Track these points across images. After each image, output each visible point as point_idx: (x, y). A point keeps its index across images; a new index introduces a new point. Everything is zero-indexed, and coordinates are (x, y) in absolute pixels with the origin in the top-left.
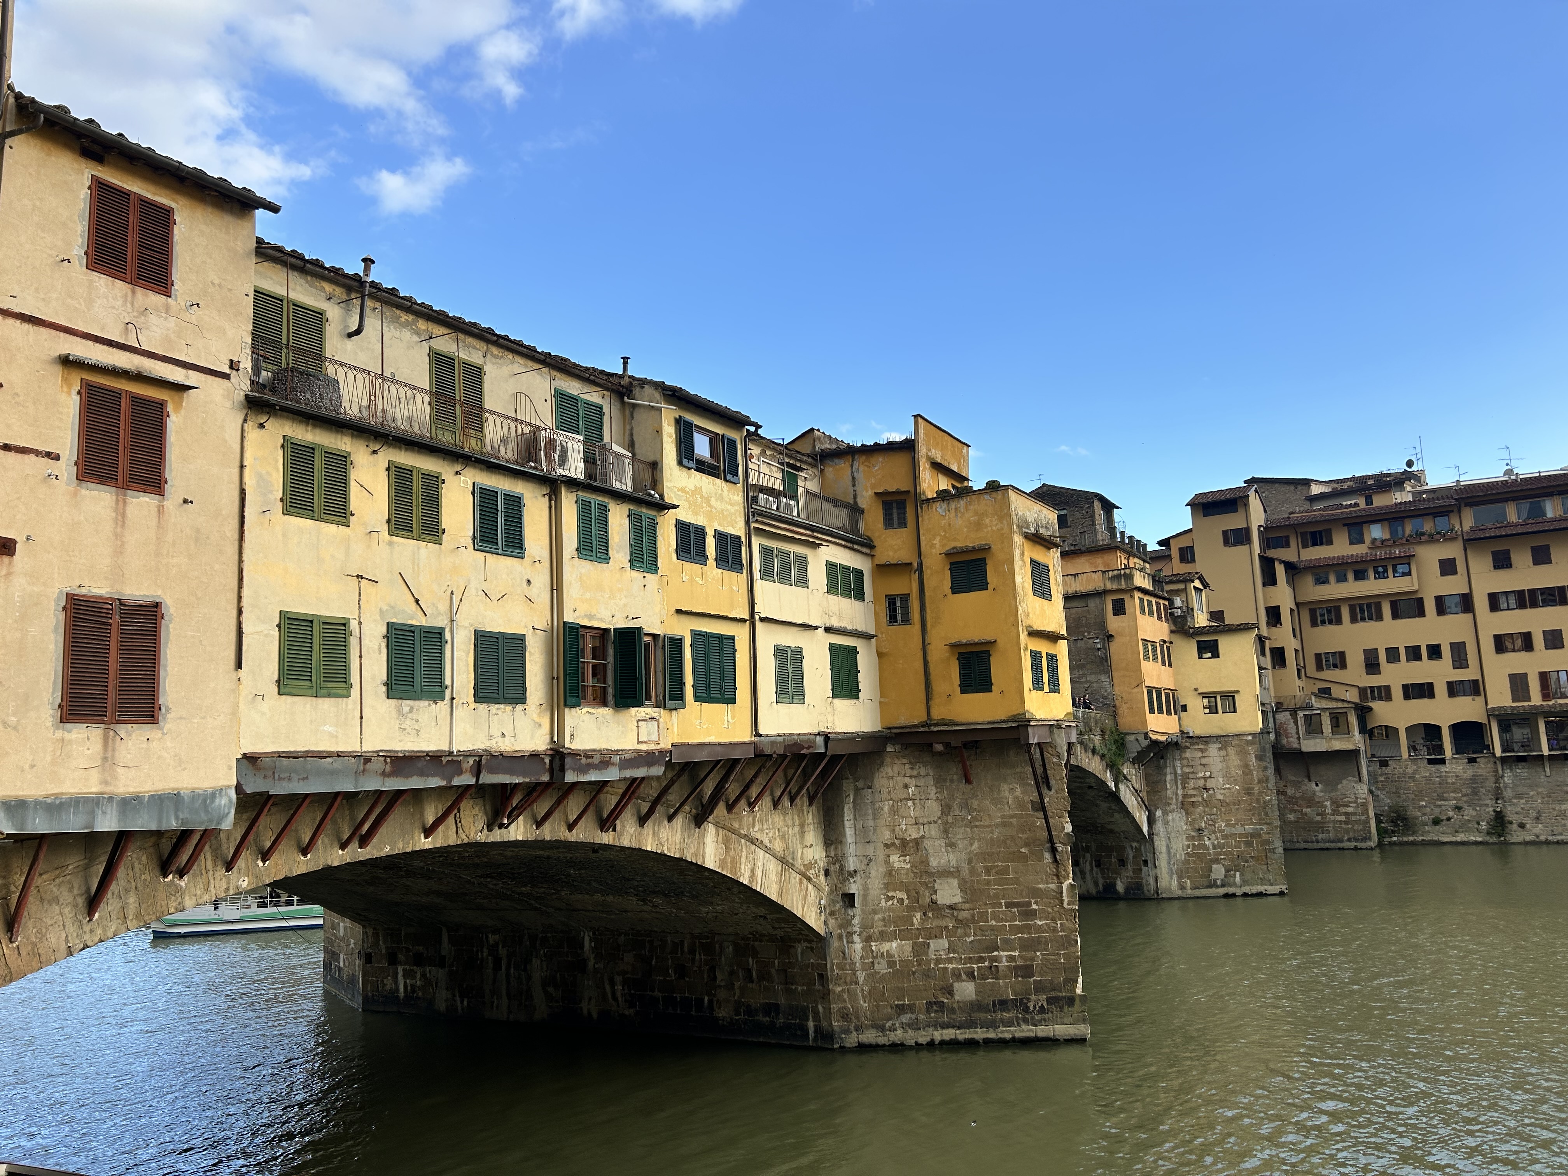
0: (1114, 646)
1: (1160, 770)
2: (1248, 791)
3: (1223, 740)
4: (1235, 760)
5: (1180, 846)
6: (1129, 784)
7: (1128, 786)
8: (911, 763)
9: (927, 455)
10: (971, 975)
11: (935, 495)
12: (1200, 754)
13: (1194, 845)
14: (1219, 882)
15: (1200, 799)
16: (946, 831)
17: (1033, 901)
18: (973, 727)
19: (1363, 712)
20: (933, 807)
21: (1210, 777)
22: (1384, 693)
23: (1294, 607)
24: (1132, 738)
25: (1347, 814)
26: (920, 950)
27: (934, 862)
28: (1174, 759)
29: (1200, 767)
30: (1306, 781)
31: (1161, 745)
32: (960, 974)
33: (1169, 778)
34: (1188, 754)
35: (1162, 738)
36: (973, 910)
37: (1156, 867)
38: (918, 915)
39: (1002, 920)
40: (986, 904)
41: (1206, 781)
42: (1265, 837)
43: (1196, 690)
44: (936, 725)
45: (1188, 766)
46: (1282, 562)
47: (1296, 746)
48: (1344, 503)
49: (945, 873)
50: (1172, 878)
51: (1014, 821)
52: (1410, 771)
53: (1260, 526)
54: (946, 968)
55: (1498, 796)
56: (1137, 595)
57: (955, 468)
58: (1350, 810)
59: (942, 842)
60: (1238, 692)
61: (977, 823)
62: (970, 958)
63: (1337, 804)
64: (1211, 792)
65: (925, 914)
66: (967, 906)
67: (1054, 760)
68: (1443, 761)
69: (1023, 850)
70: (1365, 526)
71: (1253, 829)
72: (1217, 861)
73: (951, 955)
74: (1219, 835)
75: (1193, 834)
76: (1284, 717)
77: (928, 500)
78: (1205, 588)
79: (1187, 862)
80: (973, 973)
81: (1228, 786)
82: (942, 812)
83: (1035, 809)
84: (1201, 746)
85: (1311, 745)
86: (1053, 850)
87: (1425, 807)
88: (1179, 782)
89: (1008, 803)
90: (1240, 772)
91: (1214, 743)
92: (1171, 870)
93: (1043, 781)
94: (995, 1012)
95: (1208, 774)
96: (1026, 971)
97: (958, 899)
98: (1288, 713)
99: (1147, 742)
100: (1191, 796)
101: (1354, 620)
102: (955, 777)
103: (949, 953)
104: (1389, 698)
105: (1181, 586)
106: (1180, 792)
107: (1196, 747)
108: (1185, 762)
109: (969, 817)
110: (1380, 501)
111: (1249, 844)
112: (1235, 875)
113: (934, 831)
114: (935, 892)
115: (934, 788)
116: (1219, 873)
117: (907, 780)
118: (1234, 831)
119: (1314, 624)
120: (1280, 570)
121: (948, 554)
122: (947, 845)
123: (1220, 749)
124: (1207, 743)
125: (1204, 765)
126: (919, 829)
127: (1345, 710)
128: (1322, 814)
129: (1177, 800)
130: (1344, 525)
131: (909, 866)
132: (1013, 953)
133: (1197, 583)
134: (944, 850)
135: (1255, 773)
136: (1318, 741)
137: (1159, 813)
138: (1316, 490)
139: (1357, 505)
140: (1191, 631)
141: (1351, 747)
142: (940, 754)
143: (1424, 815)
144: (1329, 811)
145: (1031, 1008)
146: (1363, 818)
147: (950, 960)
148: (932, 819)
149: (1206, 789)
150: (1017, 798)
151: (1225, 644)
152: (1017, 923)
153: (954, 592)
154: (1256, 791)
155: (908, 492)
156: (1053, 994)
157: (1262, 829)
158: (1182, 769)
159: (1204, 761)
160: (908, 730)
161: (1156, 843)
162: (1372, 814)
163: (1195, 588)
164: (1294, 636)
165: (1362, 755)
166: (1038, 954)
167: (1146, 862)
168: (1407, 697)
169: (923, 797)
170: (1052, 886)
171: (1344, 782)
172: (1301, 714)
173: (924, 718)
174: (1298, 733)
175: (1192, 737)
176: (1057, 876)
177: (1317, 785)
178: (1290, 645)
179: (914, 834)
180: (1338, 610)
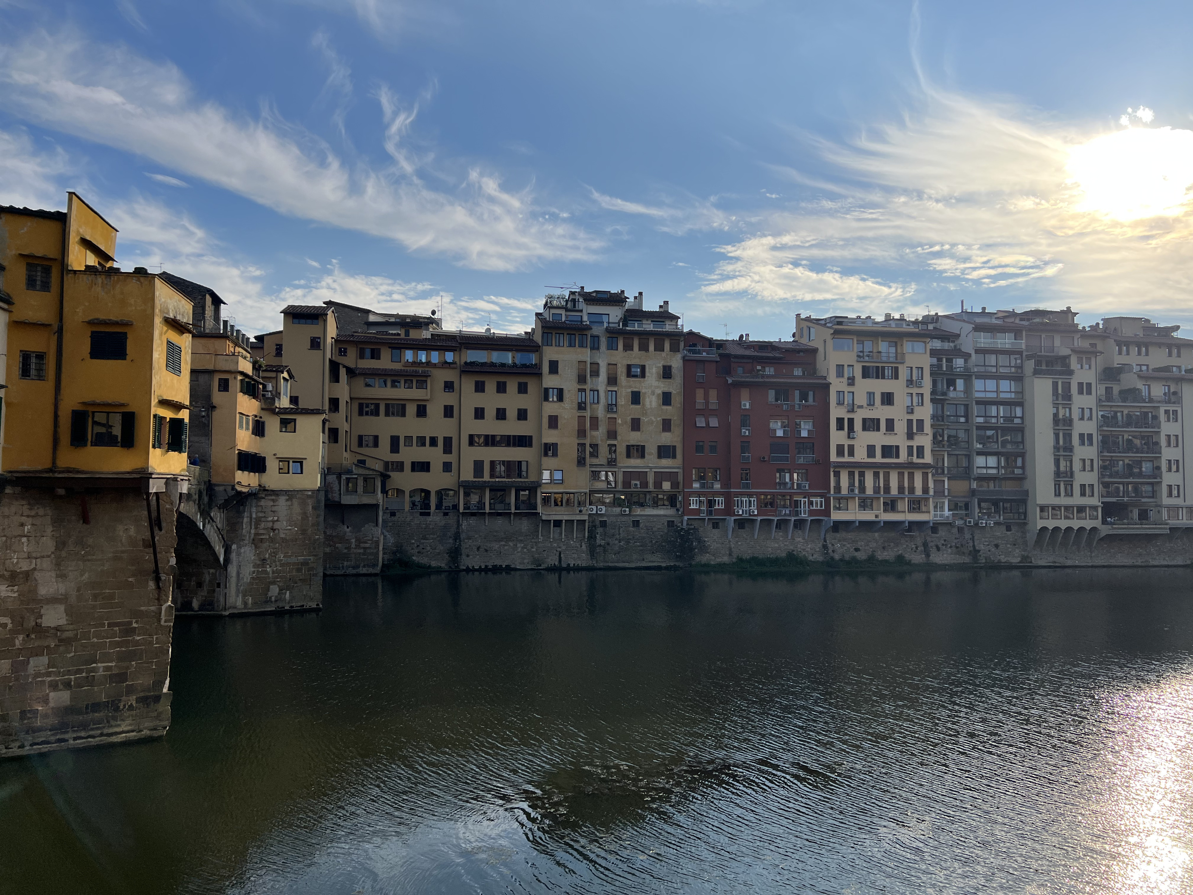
0: (216, 415)
1: (240, 514)
2: (304, 531)
3: (290, 494)
4: (297, 508)
5: (248, 572)
6: (214, 524)
7: (212, 526)
8: (29, 504)
9: (78, 232)
10: (67, 685)
11: (83, 268)
12: (272, 503)
13: (258, 571)
14: (273, 599)
15: (268, 537)
16: (58, 565)
17: (134, 621)
18: (98, 476)
19: (385, 477)
20: (48, 544)
21: (277, 521)
22: (399, 466)
23: (349, 401)
24: (221, 488)
25: (365, 548)
26: (19, 667)
27: (43, 591)
28: (251, 506)
29: (271, 513)
30: (341, 524)
31: (243, 495)
32: (57, 685)
33: (245, 520)
34: (263, 503)
35: (245, 490)
36: (77, 630)
37: (226, 588)
38: (21, 637)
39: (104, 638)
40: (90, 625)
41: (273, 524)
42: (311, 565)
43: (275, 455)
44: (60, 472)
45: (262, 512)
46: (344, 366)
47: (337, 499)
48: (391, 332)
49: (53, 600)
50: (238, 596)
51: (125, 556)
52: (408, 519)
53: (332, 338)
54: (44, 681)
55: (457, 537)
56: (240, 378)
57: (102, 248)
58: (367, 545)
59: (53, 574)
60: (306, 459)
61: (89, 557)
62: (69, 670)
63: (359, 541)
64: (277, 532)
65: (28, 636)
66: (71, 627)
67: (168, 506)
68: (428, 514)
69: (130, 580)
70: (402, 350)
71: (304, 559)
72: (274, 583)
73: (51, 670)
74: (278, 563)
75: (258, 562)
76: (332, 478)
77: (75, 272)
78: (291, 378)
79: (251, 583)
80: (71, 682)
81: (290, 528)
82: (57, 548)
83: (146, 546)
84: (273, 497)
85: (347, 500)
86: (157, 579)
87: (413, 543)
88: (253, 523)
89: (121, 541)
90: (300, 518)
91: (283, 495)
92: (238, 590)
93: (155, 523)
94: (87, 713)
95: (276, 518)
96: (121, 677)
97: (63, 621)
98: (335, 476)
99: (233, 492)
100: (261, 534)
101: (387, 414)
102: (73, 518)
103: (49, 668)
104: (402, 470)
105: (273, 375)
106: (253, 531)
107: (270, 498)
108: (260, 509)
109: (83, 553)
110: (414, 334)
111: (299, 570)
112: (286, 593)
113: (46, 564)
114: (41, 617)
115: (51, 527)
116: (274, 590)
117: (23, 519)
118: (289, 560)
119: (361, 413)
120: (343, 372)
121: (91, 323)
122: (57, 576)
123: (287, 500)
124: (278, 495)
125: (274, 512)
126: (31, 563)
127: (374, 476)
128: (349, 548)
129: (250, 537)
130: (389, 348)
131: (16, 595)
132: (110, 664)
133: (285, 375)
134: (53, 580)
135: (310, 519)
136: (353, 497)
137: (234, 547)
138: (372, 318)
139: (398, 334)
140: (277, 410)
141: (374, 502)
142: (61, 497)
143: (413, 549)
144: (353, 546)
145: (121, 707)
146: (375, 551)
147: (49, 674)
148: (45, 554)
149: (273, 530)
150: (130, 537)
151: (302, 421)
152: (117, 639)
153: (92, 358)
154: (309, 531)
155: (55, 260)
156: (142, 694)
157: (310, 559)
158: (256, 514)
159: (274, 509)
160: (31, 475)
161: (229, 570)
162: (381, 548)
163: (284, 378)
164: (346, 421)
165: (381, 508)
166: (133, 663)
167: (219, 585)
168: (413, 470)
169: (38, 535)
170: (153, 608)
171: (366, 526)
172: (344, 477)
173: (48, 465)
174: (340, 490)
175: (267, 490)
176: (158, 599)
177: (348, 527)
178: (344, 427)
179: (25, 566)
180: (377, 406)
